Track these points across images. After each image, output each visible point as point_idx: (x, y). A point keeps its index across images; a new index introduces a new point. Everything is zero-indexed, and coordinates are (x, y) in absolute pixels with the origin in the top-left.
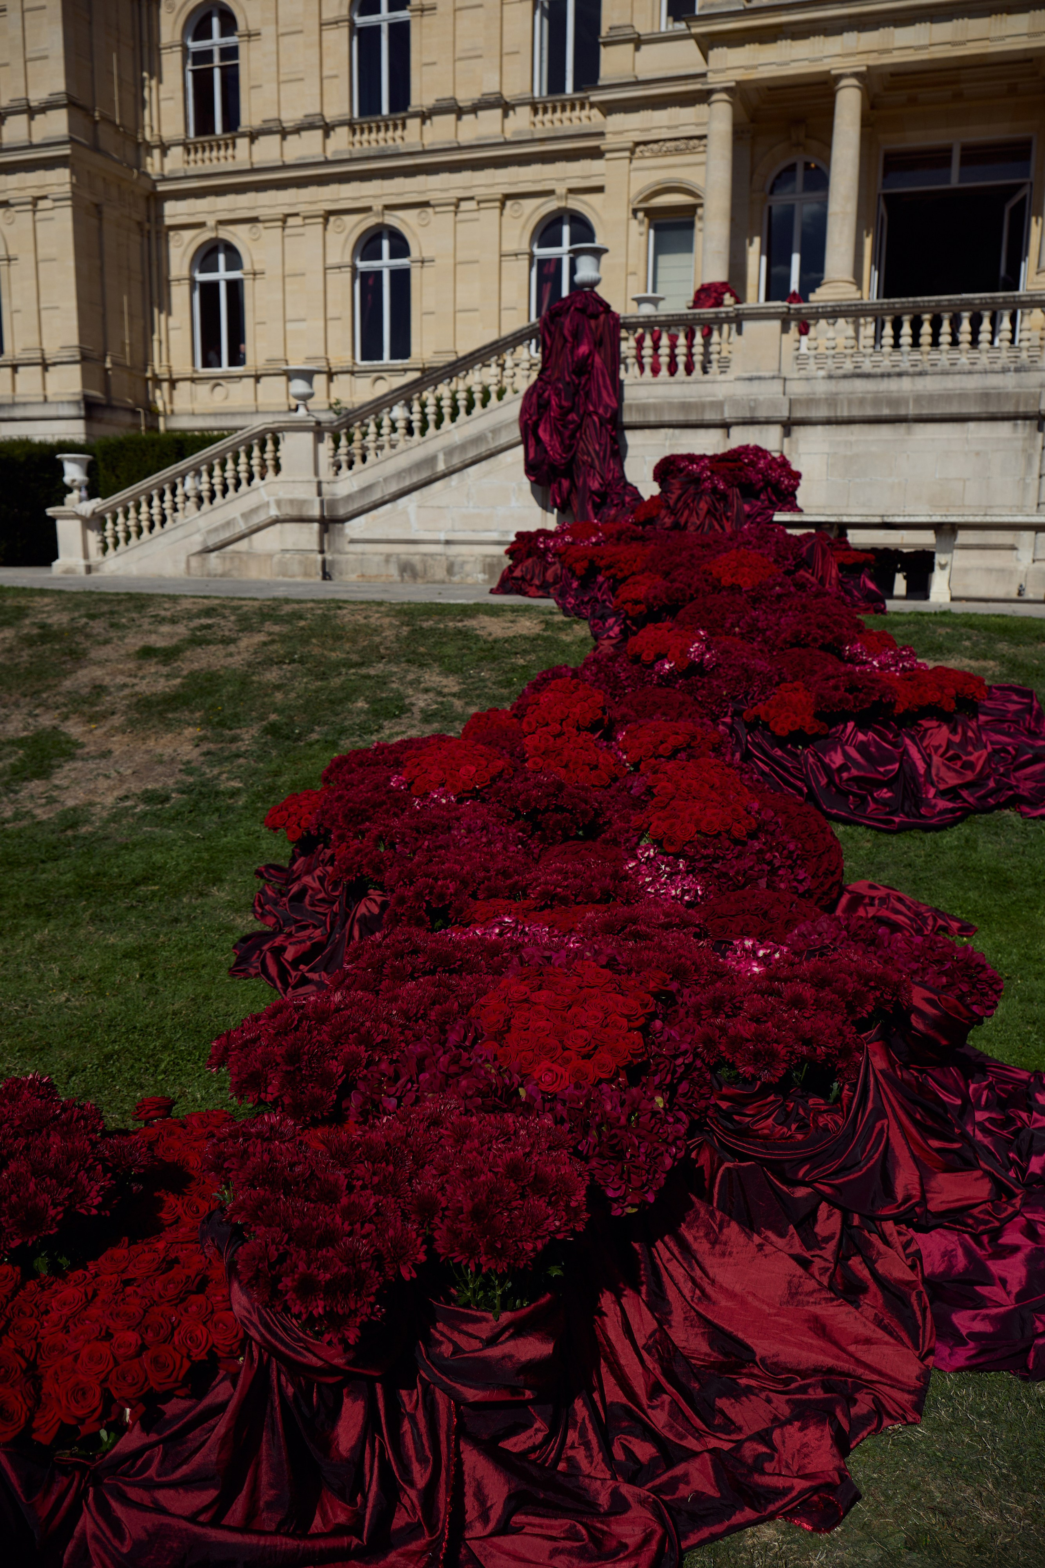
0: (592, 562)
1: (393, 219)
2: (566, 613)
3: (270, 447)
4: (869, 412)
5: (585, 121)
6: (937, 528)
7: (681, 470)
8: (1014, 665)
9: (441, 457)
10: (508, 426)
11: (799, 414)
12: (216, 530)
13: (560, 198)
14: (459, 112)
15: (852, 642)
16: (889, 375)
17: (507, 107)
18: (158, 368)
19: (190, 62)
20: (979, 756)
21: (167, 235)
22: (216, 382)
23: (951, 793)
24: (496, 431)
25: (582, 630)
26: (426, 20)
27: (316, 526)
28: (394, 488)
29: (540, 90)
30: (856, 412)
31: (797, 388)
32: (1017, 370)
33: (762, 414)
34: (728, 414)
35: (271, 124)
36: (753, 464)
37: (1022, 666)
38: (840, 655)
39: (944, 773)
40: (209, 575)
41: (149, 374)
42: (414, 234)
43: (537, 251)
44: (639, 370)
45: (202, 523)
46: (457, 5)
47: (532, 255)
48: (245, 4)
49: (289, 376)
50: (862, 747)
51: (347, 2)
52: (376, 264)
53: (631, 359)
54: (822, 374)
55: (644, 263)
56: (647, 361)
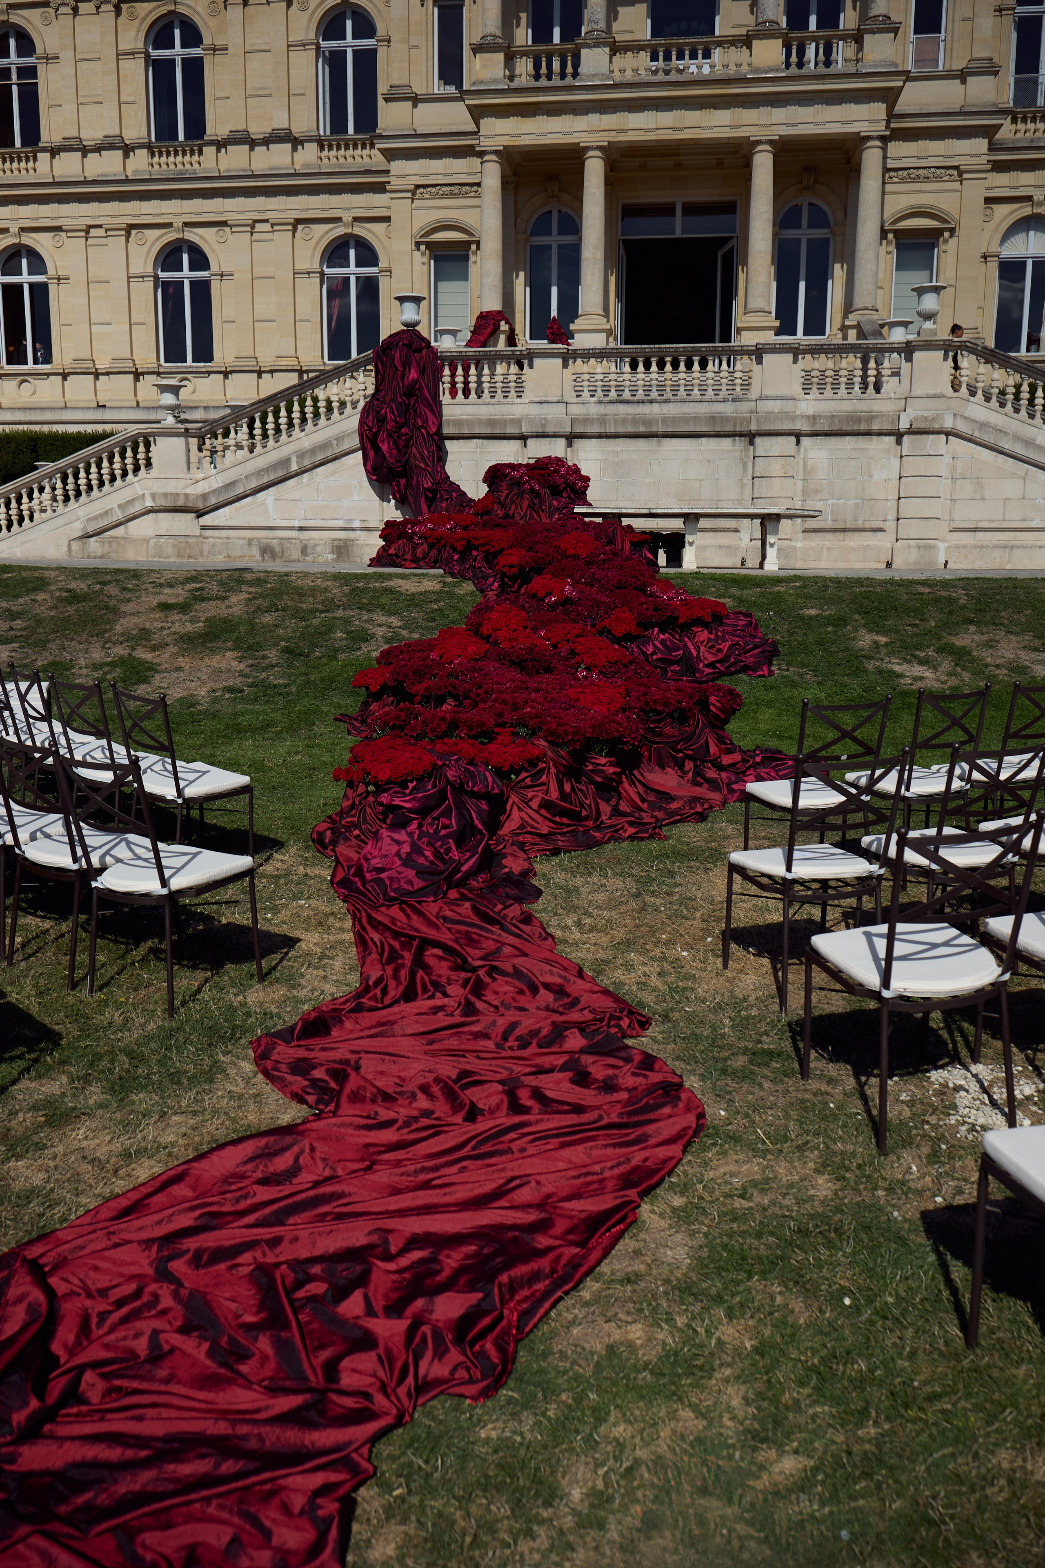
0: (468, 542)
1: (193, 235)
2: (453, 575)
3: (142, 449)
4: (630, 429)
5: (367, 160)
6: (686, 517)
7: (506, 476)
8: (741, 600)
9: (294, 459)
10: (349, 434)
11: (578, 429)
12: (95, 518)
13: (346, 225)
14: (253, 143)
15: (651, 586)
16: (643, 402)
17: (296, 142)
20: (725, 646)
22: (24, 378)
23: (711, 665)
24: (339, 439)
25: (468, 587)
26: (218, 58)
28: (254, 484)
29: (325, 129)
30: (620, 429)
31: (576, 410)
32: (734, 400)
33: (550, 429)
34: (525, 429)
35: (72, 142)
36: (557, 471)
37: (745, 601)
38: (645, 591)
39: (707, 655)
40: (89, 557)
42: (213, 251)
43: (327, 271)
44: (453, 393)
45: (81, 512)
46: (248, 48)
47: (322, 274)
48: (43, 29)
49: (97, 375)
50: (663, 642)
51: (142, 35)
52: (176, 275)
53: (447, 386)
54: (594, 400)
55: (427, 288)
56: (460, 386)
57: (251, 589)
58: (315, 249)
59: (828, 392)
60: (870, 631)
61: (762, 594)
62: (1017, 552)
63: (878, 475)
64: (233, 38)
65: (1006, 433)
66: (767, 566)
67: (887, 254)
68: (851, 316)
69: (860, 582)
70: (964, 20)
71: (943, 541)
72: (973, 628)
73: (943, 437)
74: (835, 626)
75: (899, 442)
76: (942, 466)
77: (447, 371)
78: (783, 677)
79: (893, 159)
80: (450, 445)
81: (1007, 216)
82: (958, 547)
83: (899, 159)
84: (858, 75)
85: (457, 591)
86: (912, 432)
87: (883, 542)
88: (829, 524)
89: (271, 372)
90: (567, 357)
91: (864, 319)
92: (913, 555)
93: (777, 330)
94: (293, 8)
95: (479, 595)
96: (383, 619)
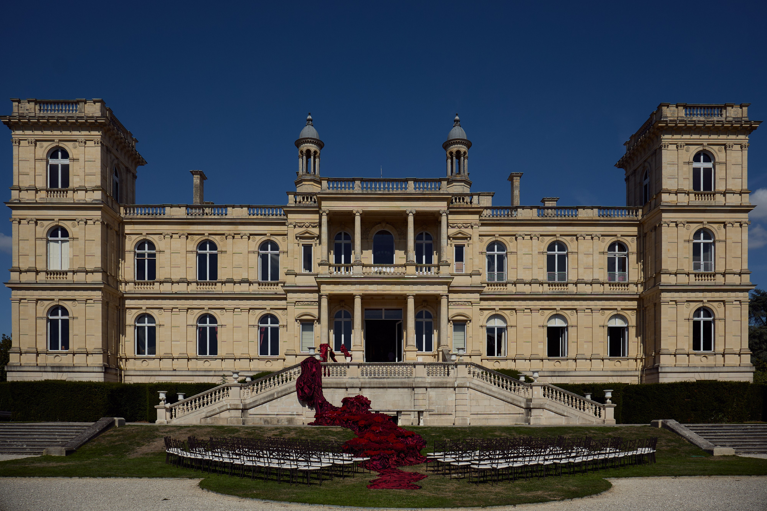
1: (211, 312)
2: (345, 427)
3: (226, 390)
4: (378, 386)
6: (397, 411)
7: (348, 401)
9: (276, 394)
10: (293, 387)
11: (363, 386)
12: (210, 412)
13: (268, 311)
14: (235, 283)
16: (382, 378)
17: (250, 283)
18: (121, 354)
19: (136, 256)
20: (415, 441)
21: (126, 310)
22: (144, 360)
24: (290, 388)
26: (223, 255)
27: (241, 411)
28: (263, 401)
29: (260, 279)
30: (375, 386)
31: (362, 380)
32: (408, 378)
33: (355, 386)
34: (347, 386)
35: (168, 280)
36: (362, 399)
41: (119, 356)
42: (219, 317)
44: (325, 375)
45: (205, 410)
46: (234, 252)
47: (259, 326)
48: (159, 242)
49: (173, 359)
50: (401, 440)
51: (196, 246)
52: (204, 325)
53: (323, 373)
54: (367, 377)
55: (299, 334)
56: (327, 373)
58: (256, 318)
59: (434, 376)
61: (422, 431)
62: (489, 420)
63: (449, 399)
64: (229, 249)
65: (484, 388)
66: (421, 425)
67: (451, 327)
68: (440, 348)
69: (445, 428)
70: (470, 259)
71: (468, 417)
73: (467, 389)
74: (439, 437)
75: (455, 390)
76: (467, 397)
77: (323, 369)
79: (451, 299)
80: (323, 390)
81: (488, 314)
82: (473, 419)
83: (453, 299)
84: (438, 278)
85: (347, 431)
86: (458, 387)
87: (452, 418)
88: (436, 413)
89: (240, 359)
90: (359, 365)
91: (444, 349)
92: (461, 421)
93: (417, 351)
94: (250, 240)
95: (353, 432)
96: (332, 437)
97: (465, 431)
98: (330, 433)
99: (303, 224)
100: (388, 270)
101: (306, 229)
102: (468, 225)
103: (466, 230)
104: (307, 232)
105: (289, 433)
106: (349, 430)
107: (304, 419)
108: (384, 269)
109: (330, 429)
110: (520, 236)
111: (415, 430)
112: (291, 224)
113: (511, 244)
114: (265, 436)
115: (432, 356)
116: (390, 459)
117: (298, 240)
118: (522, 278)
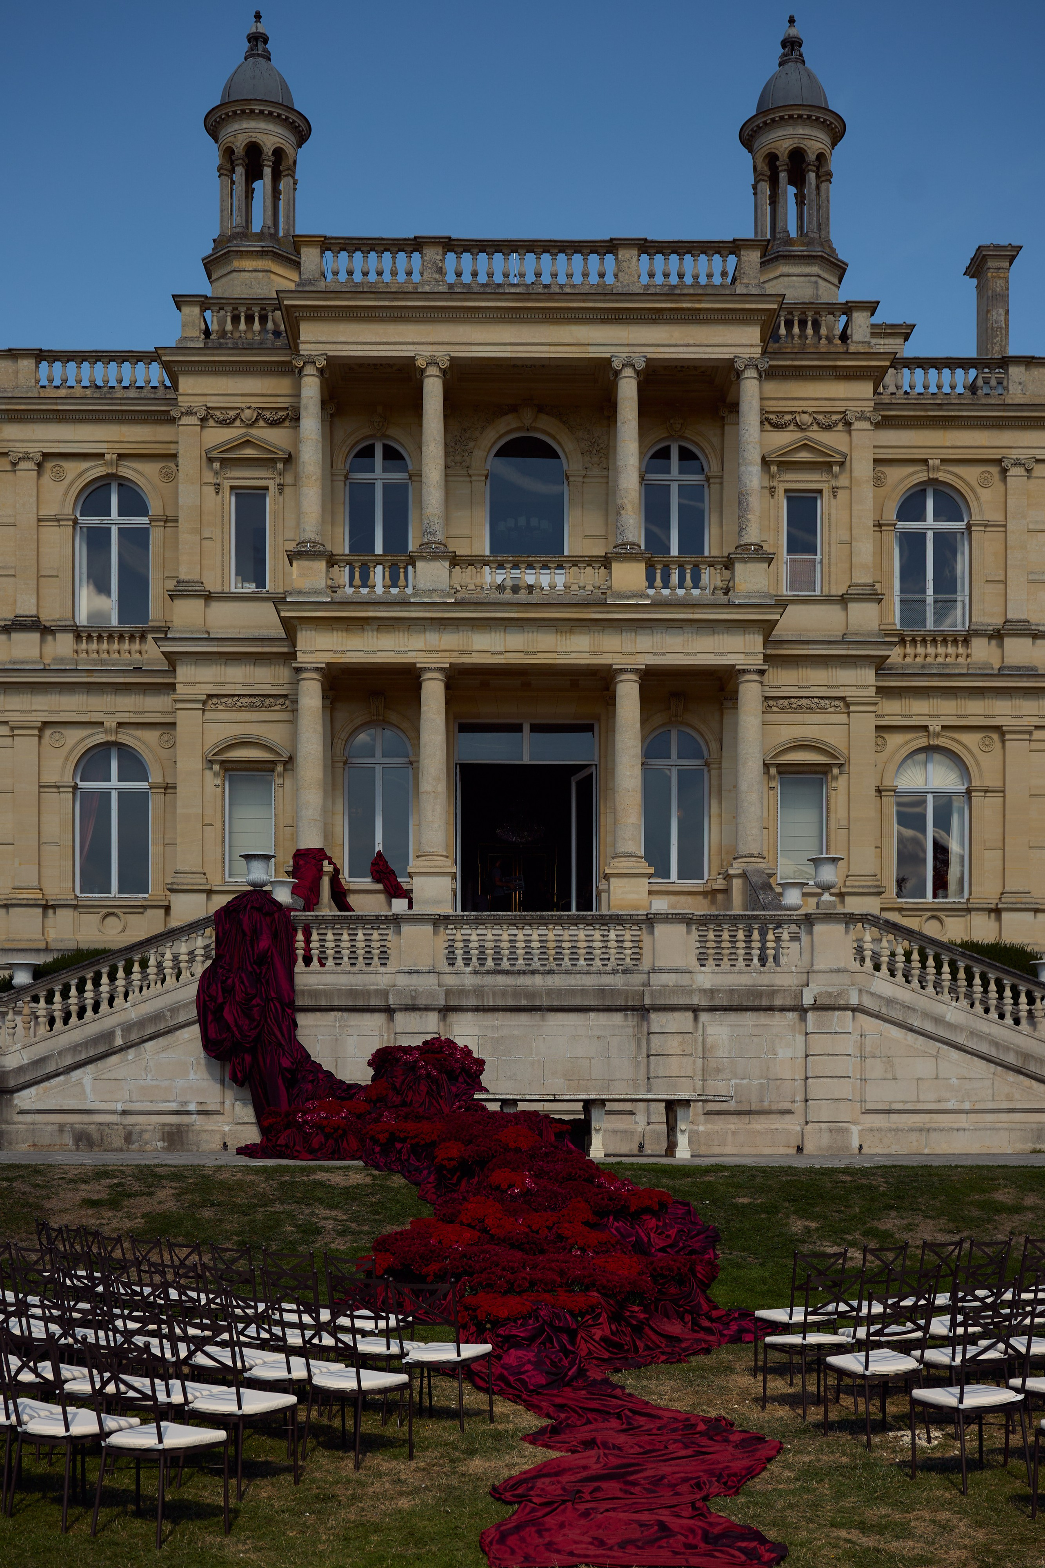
2: (378, 1168)
4: (511, 1002)
5: (136, 656)
6: (585, 1102)
7: (399, 1060)
9: (119, 1033)
10: (186, 1005)
11: (453, 1002)
13: (108, 731)
15: (599, 1178)
16: (524, 973)
17: (46, 631)
20: (672, 1232)
24: (174, 1010)
28: (69, 1061)
29: (80, 617)
30: (499, 1002)
31: (450, 981)
32: (624, 972)
33: (422, 1002)
34: (392, 1001)
36: (451, 1053)
37: (679, 1190)
38: (593, 1183)
39: (657, 1241)
43: (81, 784)
44: (308, 961)
47: (75, 787)
50: (617, 1229)
53: (300, 952)
54: (469, 969)
55: (219, 815)
56: (315, 952)
57: (174, 1184)
58: (67, 758)
59: (726, 965)
60: (801, 1217)
61: (690, 1183)
62: (934, 1135)
63: (784, 1053)
65: (914, 1010)
66: (679, 1155)
67: (772, 789)
68: (734, 863)
70: (842, 542)
71: (854, 1123)
72: (893, 1213)
73: (849, 1013)
74: (768, 1213)
75: (803, 1019)
76: (848, 1045)
77: (300, 936)
78: (727, 1260)
79: (773, 685)
80: (300, 1017)
81: (902, 746)
82: (872, 1130)
83: (779, 687)
84: (729, 605)
85: (389, 1183)
86: (817, 1007)
87: (791, 1125)
88: (734, 1106)
90: (439, 921)
91: (750, 868)
92: (825, 1140)
93: (650, 876)
94: (46, 478)
95: (415, 1190)
96: (326, 1213)
97: (870, 1187)
98: (319, 1193)
99: (232, 413)
100: (545, 579)
101: (243, 431)
102: (835, 417)
103: (826, 438)
104: (248, 443)
105: (150, 1194)
106: (398, 1181)
107: (227, 1128)
108: (530, 578)
109: (320, 1176)
110: (1017, 463)
111: (665, 1181)
112: (189, 412)
113: (985, 495)
114: (48, 1205)
115: (705, 894)
116: (582, 1334)
117: (216, 473)
118: (1023, 617)
